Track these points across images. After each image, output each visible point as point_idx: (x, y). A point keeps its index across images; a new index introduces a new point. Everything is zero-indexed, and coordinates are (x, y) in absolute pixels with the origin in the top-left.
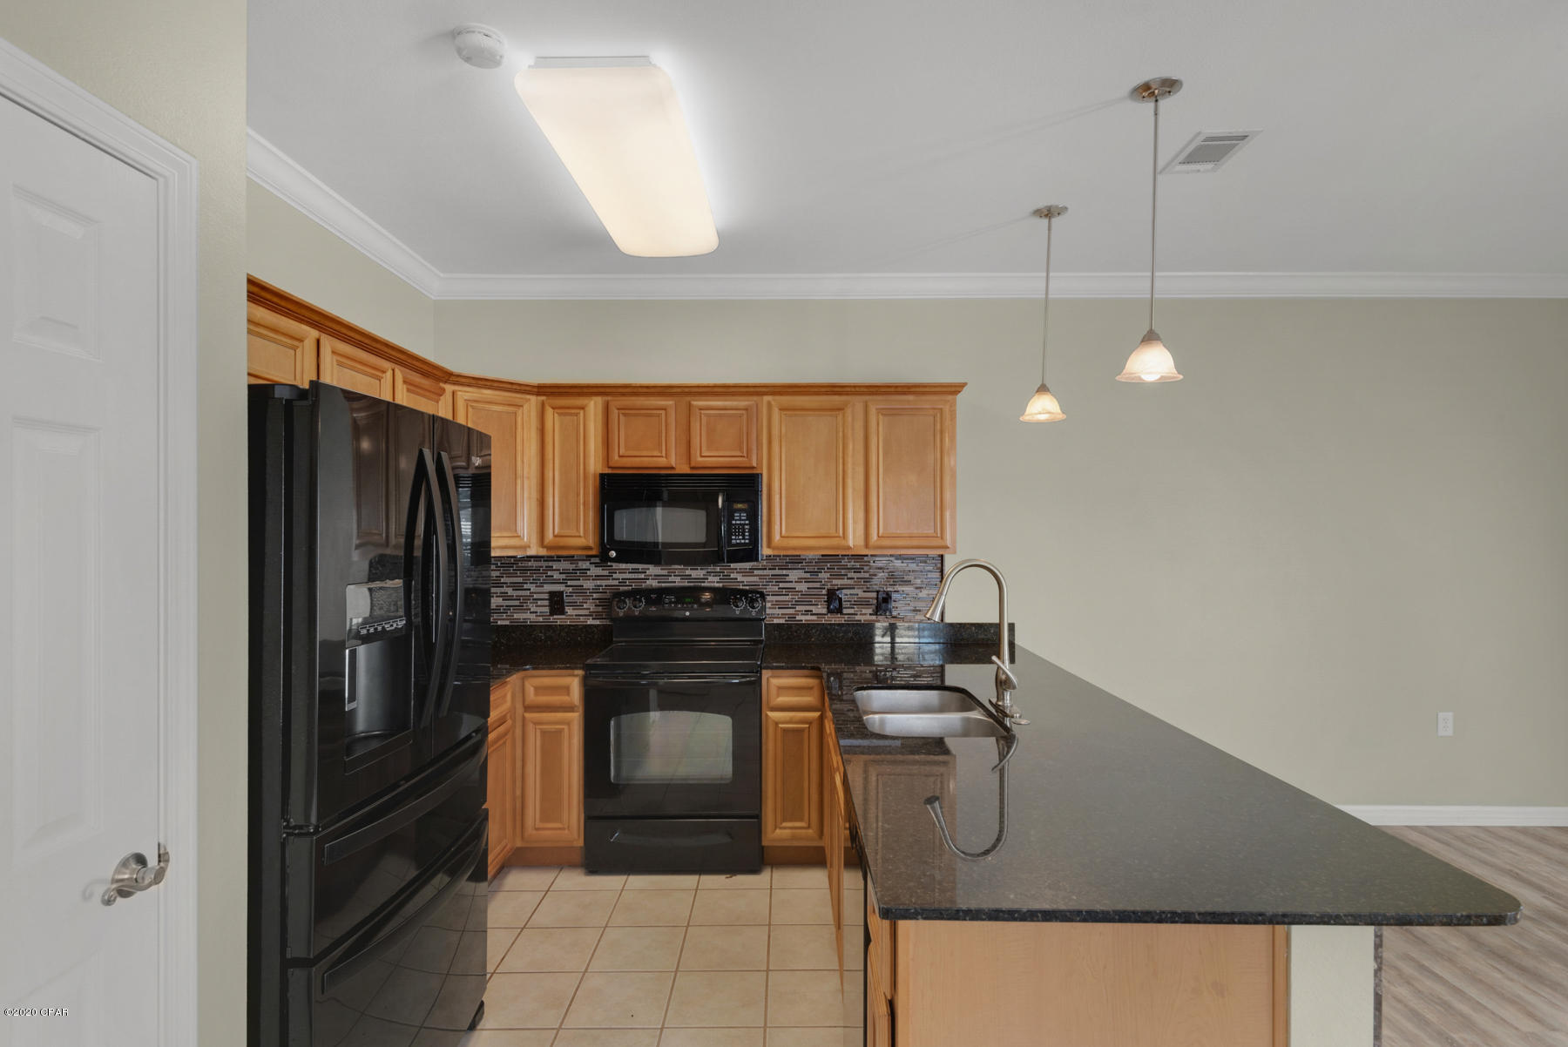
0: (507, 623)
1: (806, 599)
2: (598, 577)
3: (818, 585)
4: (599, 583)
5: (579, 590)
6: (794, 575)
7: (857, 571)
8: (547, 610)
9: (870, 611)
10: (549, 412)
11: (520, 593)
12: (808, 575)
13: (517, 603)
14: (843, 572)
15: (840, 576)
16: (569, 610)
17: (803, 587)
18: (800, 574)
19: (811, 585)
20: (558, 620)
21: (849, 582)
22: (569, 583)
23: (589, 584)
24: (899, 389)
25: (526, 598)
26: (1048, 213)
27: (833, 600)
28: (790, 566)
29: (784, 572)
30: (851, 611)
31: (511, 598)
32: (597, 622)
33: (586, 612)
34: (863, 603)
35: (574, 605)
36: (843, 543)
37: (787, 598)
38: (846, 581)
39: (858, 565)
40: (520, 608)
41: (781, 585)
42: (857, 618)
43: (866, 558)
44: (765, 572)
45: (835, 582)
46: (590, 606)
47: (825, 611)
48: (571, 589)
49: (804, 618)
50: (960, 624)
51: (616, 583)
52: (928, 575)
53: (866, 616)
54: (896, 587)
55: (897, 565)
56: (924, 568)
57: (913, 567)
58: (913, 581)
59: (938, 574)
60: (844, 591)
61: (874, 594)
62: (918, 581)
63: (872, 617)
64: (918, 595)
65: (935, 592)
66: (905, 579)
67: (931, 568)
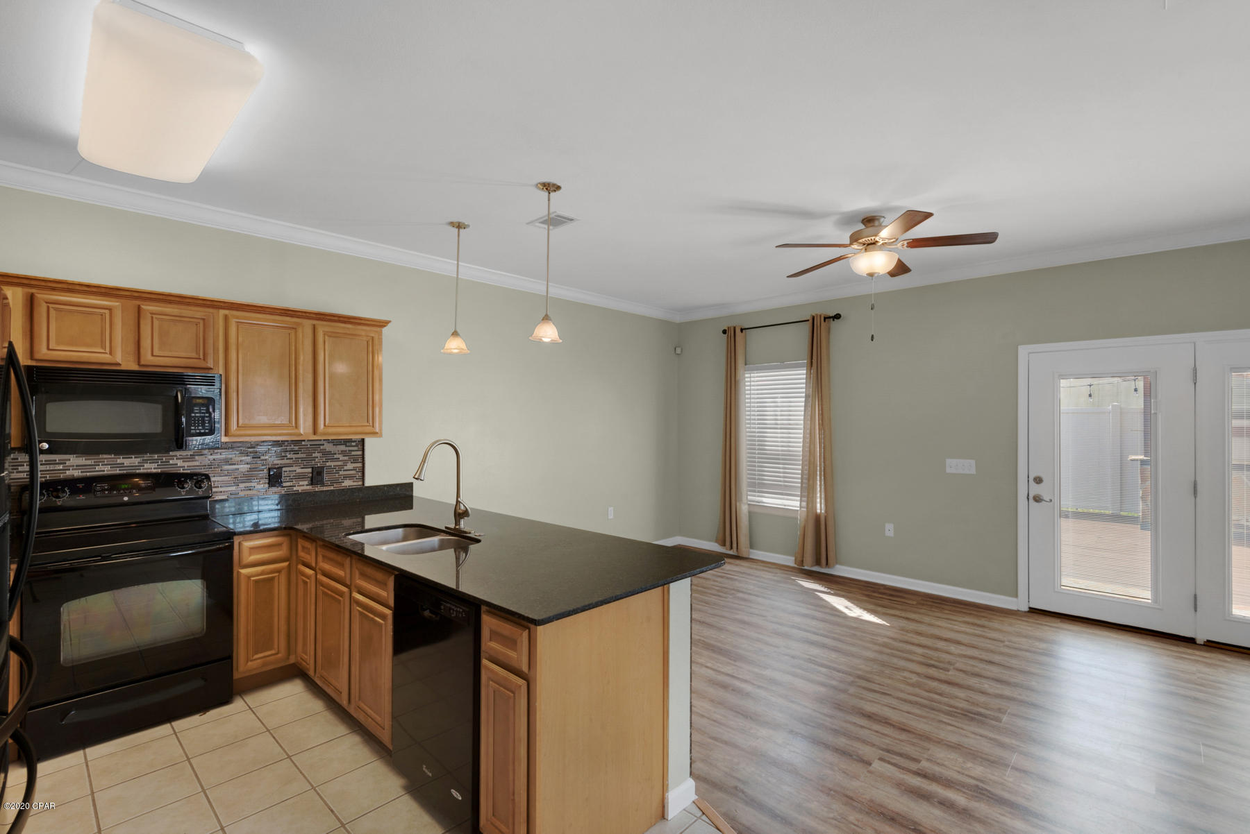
7: (296, 452)
9: (306, 483)
14: (284, 454)
15: (280, 458)
21: (288, 461)
24: (341, 319)
26: (459, 226)
30: (290, 484)
34: (301, 477)
36: (295, 430)
38: (285, 461)
39: (296, 448)
42: (295, 489)
43: (303, 443)
45: (275, 462)
50: (378, 486)
52: (353, 453)
53: (303, 486)
54: (328, 464)
55: (328, 447)
56: (351, 448)
57: (343, 448)
58: (341, 458)
59: (360, 453)
60: (284, 469)
61: (310, 470)
62: (346, 458)
63: (308, 487)
64: (346, 468)
65: (360, 465)
66: (335, 456)
67: (356, 448)
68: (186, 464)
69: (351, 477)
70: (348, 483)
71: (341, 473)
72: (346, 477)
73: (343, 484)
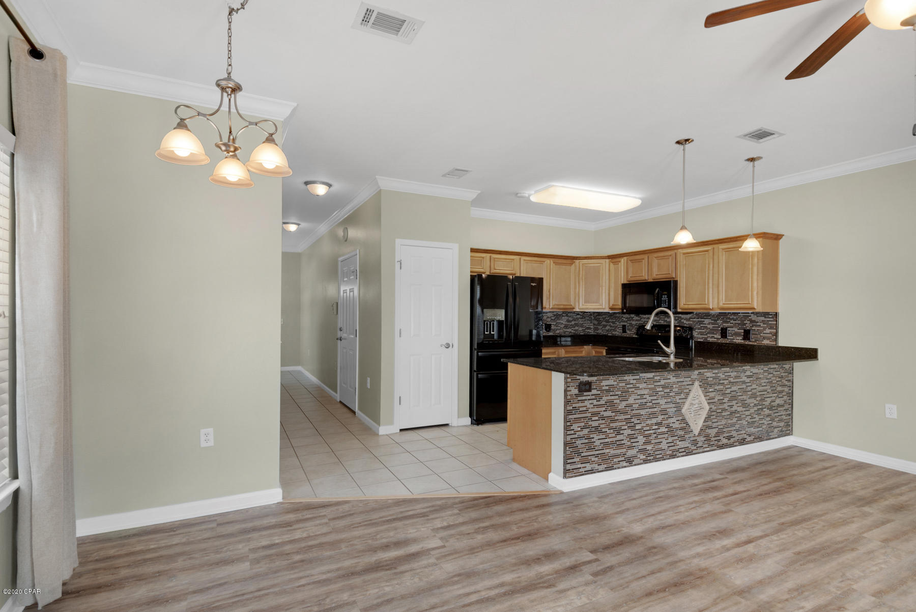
0: (611, 335)
1: (712, 331)
2: (637, 320)
3: (717, 326)
4: (637, 322)
5: (631, 325)
6: (707, 321)
7: (735, 320)
8: (621, 331)
9: (741, 338)
10: (611, 264)
11: (615, 325)
12: (713, 321)
13: (613, 328)
14: (728, 320)
15: (727, 322)
16: (628, 332)
17: (711, 326)
18: (710, 321)
19: (713, 326)
20: (624, 335)
21: (732, 325)
22: (628, 322)
23: (634, 323)
25: (616, 327)
27: (724, 332)
28: (705, 317)
29: (703, 320)
30: (732, 338)
31: (611, 327)
32: (636, 336)
33: (633, 333)
34: (737, 334)
35: (629, 330)
36: (707, 306)
37: (703, 331)
38: (729, 325)
39: (735, 317)
40: (615, 330)
41: (701, 325)
42: (734, 341)
43: (739, 315)
44: (695, 320)
45: (724, 324)
46: (634, 331)
47: (720, 337)
48: (628, 324)
49: (710, 340)
50: (786, 347)
51: (642, 322)
52: (770, 322)
53: (739, 340)
54: (753, 328)
55: (753, 317)
56: (768, 319)
57: (763, 318)
58: (762, 325)
59: (775, 323)
60: (729, 329)
61: (743, 331)
62: (765, 325)
63: (743, 341)
64: (765, 332)
65: (775, 331)
66: (758, 324)
67: (772, 319)
68: (687, 322)
69: (768, 338)
70: (766, 342)
71: (761, 335)
72: (764, 338)
73: (763, 342)
